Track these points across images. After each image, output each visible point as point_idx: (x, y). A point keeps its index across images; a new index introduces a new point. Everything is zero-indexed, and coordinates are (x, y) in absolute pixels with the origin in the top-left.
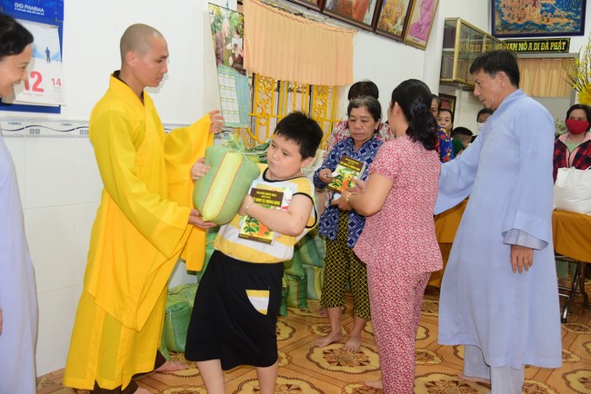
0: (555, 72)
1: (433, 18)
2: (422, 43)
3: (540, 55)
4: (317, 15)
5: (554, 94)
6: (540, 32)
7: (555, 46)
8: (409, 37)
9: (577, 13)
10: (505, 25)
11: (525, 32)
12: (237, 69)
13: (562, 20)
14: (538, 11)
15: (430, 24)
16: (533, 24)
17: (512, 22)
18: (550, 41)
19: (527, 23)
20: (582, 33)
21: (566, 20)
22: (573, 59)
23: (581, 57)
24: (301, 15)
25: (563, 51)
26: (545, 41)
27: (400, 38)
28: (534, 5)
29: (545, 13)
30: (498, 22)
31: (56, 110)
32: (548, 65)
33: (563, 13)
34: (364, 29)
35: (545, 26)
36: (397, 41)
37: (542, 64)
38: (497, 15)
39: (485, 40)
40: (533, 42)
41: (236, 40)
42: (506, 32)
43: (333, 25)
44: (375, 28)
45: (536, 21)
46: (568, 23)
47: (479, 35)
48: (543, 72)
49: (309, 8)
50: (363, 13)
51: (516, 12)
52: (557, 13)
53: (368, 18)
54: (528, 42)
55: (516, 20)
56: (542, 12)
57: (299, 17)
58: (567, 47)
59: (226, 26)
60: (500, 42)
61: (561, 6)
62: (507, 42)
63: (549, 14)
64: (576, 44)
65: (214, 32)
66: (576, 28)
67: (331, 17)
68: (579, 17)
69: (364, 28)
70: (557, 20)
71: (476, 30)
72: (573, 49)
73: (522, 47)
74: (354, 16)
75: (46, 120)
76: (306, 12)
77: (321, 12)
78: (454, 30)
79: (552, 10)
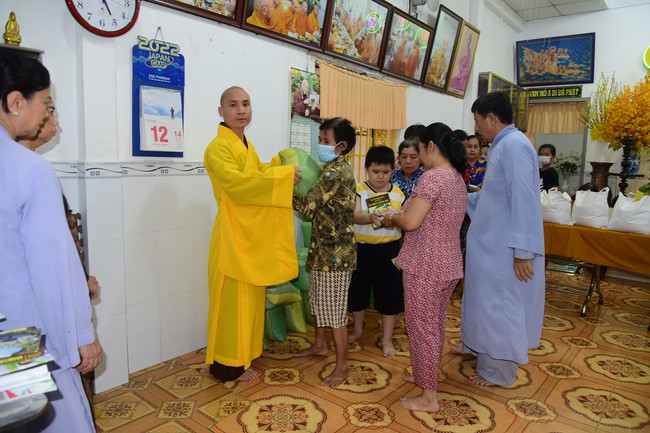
0: (570, 113)
1: (469, 73)
2: (461, 93)
3: (557, 100)
4: (377, 74)
5: (570, 131)
6: (557, 81)
7: (571, 92)
8: (450, 89)
9: (588, 65)
10: (528, 76)
11: (544, 82)
12: (312, 118)
13: (575, 71)
14: (555, 64)
15: (467, 78)
16: (552, 75)
17: (534, 74)
18: (565, 88)
19: (546, 74)
20: (592, 81)
21: (579, 71)
22: (585, 102)
23: (592, 100)
24: (365, 74)
25: (576, 96)
26: (561, 89)
27: (444, 90)
28: (552, 60)
29: (561, 66)
30: (522, 75)
31: (180, 155)
32: (564, 108)
33: (576, 65)
34: (414, 84)
35: (561, 76)
36: (441, 92)
37: (559, 107)
38: (521, 69)
39: (512, 89)
40: (552, 89)
41: (313, 96)
42: (530, 82)
43: (390, 81)
44: (424, 82)
45: (554, 73)
46: (580, 74)
47: (507, 85)
48: (560, 113)
49: (371, 69)
50: (413, 71)
51: (537, 66)
52: (570, 65)
53: (418, 75)
54: (547, 90)
55: (537, 72)
56: (558, 65)
57: (363, 76)
58: (580, 92)
59: (305, 86)
60: (524, 90)
61: (574, 60)
62: (530, 90)
63: (564, 67)
64: (587, 90)
65: (293, 91)
66: (587, 77)
67: (388, 75)
68: (589, 68)
69: (414, 82)
70: (571, 71)
71: (505, 81)
72: (585, 94)
73: (542, 94)
74: (406, 74)
75: (173, 163)
76: (368, 72)
77: (380, 72)
78: (486, 82)
79: (567, 63)
